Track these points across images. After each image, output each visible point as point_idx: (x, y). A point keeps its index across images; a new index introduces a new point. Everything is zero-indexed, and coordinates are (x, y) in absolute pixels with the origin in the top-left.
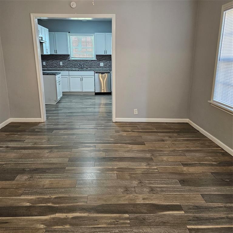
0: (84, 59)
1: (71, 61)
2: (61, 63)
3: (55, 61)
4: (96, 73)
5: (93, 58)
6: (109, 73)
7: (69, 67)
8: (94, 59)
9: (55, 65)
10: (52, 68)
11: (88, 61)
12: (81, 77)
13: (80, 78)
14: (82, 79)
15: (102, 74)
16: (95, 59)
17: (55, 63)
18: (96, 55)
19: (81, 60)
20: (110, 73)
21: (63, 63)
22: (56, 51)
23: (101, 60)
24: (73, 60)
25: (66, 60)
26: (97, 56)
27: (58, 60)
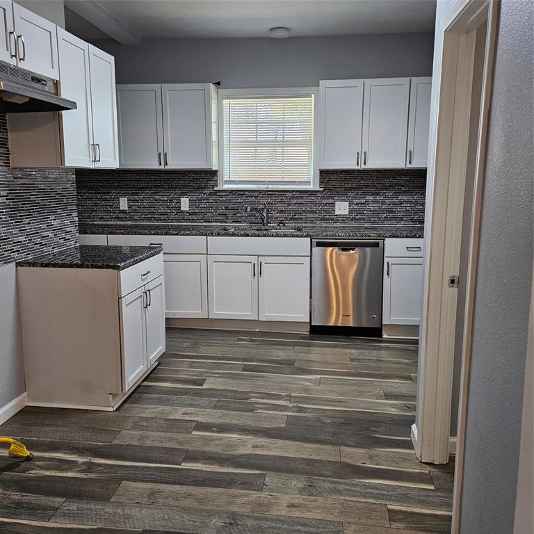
0: (271, 187)
1: (221, 197)
2: (185, 204)
3: (162, 196)
4: (319, 244)
5: (309, 182)
6: (377, 245)
7: (212, 217)
8: (311, 187)
9: (163, 209)
10: (149, 219)
11: (288, 194)
12: (254, 260)
13: (250, 267)
14: (257, 271)
15: (344, 250)
16: (314, 185)
17: (164, 203)
18: (322, 172)
19: (260, 192)
20: (381, 245)
21: (191, 204)
22: (163, 157)
23: (338, 192)
24: (231, 191)
25: (203, 189)
26: (325, 175)
27: (174, 189)
